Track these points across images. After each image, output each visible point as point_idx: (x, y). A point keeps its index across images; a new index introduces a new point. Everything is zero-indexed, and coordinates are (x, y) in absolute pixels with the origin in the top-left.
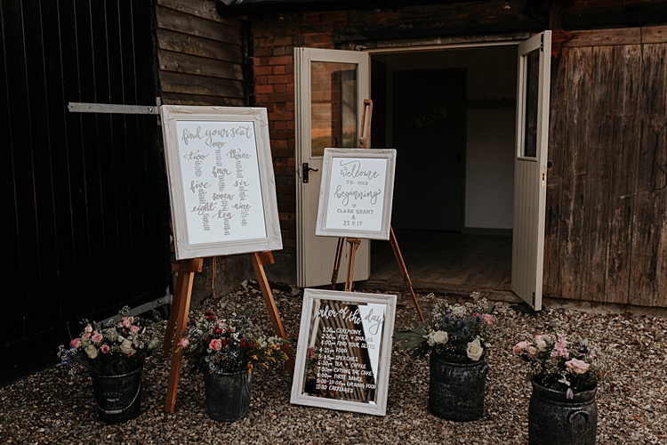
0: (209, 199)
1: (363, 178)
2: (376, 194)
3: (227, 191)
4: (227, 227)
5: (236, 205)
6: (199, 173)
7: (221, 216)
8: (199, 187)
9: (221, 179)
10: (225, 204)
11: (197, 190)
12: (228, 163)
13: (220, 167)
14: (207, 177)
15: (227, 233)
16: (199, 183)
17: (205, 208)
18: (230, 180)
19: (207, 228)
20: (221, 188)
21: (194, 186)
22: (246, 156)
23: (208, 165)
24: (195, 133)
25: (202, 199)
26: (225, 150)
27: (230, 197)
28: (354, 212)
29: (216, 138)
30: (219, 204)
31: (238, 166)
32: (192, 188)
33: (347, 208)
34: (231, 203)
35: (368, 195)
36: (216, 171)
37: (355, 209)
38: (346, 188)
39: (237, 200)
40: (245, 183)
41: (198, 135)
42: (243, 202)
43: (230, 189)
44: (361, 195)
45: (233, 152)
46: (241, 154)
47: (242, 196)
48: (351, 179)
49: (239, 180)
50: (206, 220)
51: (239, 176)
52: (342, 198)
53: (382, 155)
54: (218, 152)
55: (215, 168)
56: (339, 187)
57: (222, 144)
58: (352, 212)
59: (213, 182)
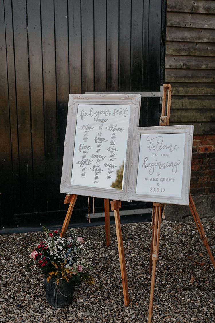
0: (88, 157)
1: (166, 151)
2: (176, 165)
3: (101, 153)
4: (96, 178)
5: (106, 164)
6: (85, 139)
7: (95, 169)
8: (84, 148)
9: (99, 144)
10: (98, 162)
11: (82, 150)
12: (107, 134)
13: (100, 137)
14: (91, 142)
15: (95, 182)
16: (85, 146)
17: (85, 163)
18: (105, 146)
19: (83, 176)
20: (98, 151)
21: (81, 147)
22: (121, 130)
23: (92, 134)
24: (88, 113)
25: (84, 157)
26: (106, 125)
27: (103, 158)
28: (159, 180)
29: (102, 116)
30: (94, 162)
31: (113, 136)
32: (80, 149)
33: (152, 176)
34: (102, 162)
35: (170, 165)
36: (97, 139)
37: (159, 178)
38: (152, 160)
39: (107, 160)
40: (115, 149)
41: (90, 114)
42: (111, 163)
43: (104, 152)
44: (164, 166)
45: (111, 126)
46: (117, 128)
47: (112, 158)
48: (155, 152)
49: (112, 147)
50: (84, 171)
51: (112, 143)
52: (149, 168)
53: (181, 130)
54: (101, 126)
55: (96, 137)
56: (146, 159)
57: (105, 121)
58: (157, 180)
59: (94, 146)
